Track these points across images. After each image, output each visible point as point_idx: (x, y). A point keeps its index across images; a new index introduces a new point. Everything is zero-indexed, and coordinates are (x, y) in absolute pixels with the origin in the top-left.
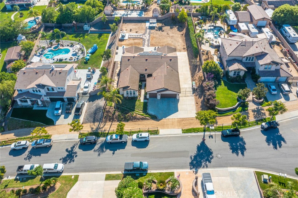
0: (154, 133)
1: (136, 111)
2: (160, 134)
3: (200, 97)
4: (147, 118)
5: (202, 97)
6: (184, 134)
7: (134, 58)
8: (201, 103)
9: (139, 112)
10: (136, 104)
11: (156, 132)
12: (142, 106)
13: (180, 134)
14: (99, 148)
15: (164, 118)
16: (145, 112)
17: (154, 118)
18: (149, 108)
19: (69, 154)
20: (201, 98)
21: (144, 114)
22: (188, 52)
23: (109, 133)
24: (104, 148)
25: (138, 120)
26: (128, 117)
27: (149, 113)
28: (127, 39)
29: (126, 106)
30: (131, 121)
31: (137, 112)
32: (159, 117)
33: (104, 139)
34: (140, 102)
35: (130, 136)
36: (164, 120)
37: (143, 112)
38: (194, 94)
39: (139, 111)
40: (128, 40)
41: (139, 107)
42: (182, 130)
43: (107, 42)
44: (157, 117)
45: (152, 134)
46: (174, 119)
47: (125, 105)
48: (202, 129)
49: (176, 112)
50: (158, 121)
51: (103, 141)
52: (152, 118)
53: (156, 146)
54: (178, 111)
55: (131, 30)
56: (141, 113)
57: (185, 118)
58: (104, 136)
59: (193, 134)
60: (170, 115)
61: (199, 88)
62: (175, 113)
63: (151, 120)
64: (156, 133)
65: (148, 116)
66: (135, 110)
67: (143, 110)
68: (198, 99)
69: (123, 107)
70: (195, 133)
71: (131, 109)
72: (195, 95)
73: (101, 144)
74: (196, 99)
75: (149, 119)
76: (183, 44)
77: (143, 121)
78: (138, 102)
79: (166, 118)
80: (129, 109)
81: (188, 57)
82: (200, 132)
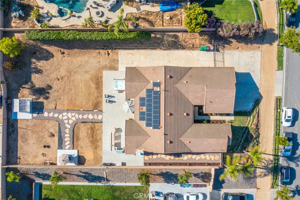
0: (279, 102)
1: (248, 125)
2: (281, 95)
3: (229, 43)
4: (257, 111)
5: (230, 41)
6: (283, 69)
7: (167, 135)
8: (239, 43)
9: (250, 121)
10: (237, 126)
11: (278, 100)
12: (241, 118)
13: (283, 73)
14: (294, 162)
15: (259, 90)
16: (250, 113)
17: (257, 102)
18: (243, 109)
19: (297, 193)
20: (232, 42)
21: (253, 115)
22: (119, 49)
23: (274, 154)
24: (293, 156)
25: (259, 122)
26: (256, 134)
27: (251, 109)
28: (78, 151)
29: (239, 137)
30: (259, 129)
31: (249, 123)
32: (256, 96)
33: (281, 158)
34: (235, 120)
35: (280, 129)
36: (261, 91)
37: (250, 116)
38: (220, 49)
39: (248, 122)
40: (80, 149)
41: (242, 121)
42: (278, 70)
43: (72, 186)
44: (257, 99)
45: (280, 105)
46: (261, 78)
47: (238, 139)
48: (279, 48)
49: (251, 75)
50: (262, 97)
51: (284, 159)
52: (257, 105)
53: (297, 100)
54: (249, 74)
55: (45, 147)
56: (252, 118)
57: (261, 66)
58: (278, 160)
59: (285, 58)
60: (255, 83)
61: (212, 41)
62: (252, 77)
63: (260, 106)
64: (280, 100)
65: (255, 109)
66: (246, 126)
67: (247, 116)
68: (231, 45)
69: (240, 142)
70: (283, 56)
71: (244, 131)
72: (223, 49)
73: (288, 161)
74: (230, 49)
75: (259, 109)
76: (94, 55)
77: (260, 116)
78: (235, 124)
79: (259, 88)
80: (244, 133)
81: (133, 49)
82: (283, 50)
